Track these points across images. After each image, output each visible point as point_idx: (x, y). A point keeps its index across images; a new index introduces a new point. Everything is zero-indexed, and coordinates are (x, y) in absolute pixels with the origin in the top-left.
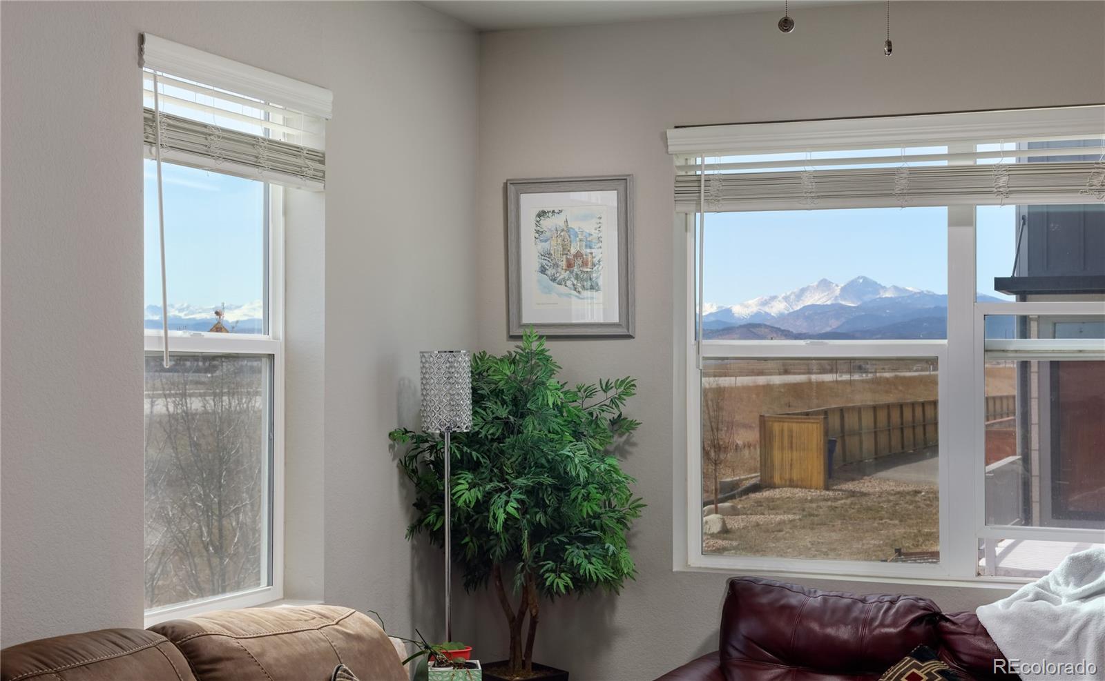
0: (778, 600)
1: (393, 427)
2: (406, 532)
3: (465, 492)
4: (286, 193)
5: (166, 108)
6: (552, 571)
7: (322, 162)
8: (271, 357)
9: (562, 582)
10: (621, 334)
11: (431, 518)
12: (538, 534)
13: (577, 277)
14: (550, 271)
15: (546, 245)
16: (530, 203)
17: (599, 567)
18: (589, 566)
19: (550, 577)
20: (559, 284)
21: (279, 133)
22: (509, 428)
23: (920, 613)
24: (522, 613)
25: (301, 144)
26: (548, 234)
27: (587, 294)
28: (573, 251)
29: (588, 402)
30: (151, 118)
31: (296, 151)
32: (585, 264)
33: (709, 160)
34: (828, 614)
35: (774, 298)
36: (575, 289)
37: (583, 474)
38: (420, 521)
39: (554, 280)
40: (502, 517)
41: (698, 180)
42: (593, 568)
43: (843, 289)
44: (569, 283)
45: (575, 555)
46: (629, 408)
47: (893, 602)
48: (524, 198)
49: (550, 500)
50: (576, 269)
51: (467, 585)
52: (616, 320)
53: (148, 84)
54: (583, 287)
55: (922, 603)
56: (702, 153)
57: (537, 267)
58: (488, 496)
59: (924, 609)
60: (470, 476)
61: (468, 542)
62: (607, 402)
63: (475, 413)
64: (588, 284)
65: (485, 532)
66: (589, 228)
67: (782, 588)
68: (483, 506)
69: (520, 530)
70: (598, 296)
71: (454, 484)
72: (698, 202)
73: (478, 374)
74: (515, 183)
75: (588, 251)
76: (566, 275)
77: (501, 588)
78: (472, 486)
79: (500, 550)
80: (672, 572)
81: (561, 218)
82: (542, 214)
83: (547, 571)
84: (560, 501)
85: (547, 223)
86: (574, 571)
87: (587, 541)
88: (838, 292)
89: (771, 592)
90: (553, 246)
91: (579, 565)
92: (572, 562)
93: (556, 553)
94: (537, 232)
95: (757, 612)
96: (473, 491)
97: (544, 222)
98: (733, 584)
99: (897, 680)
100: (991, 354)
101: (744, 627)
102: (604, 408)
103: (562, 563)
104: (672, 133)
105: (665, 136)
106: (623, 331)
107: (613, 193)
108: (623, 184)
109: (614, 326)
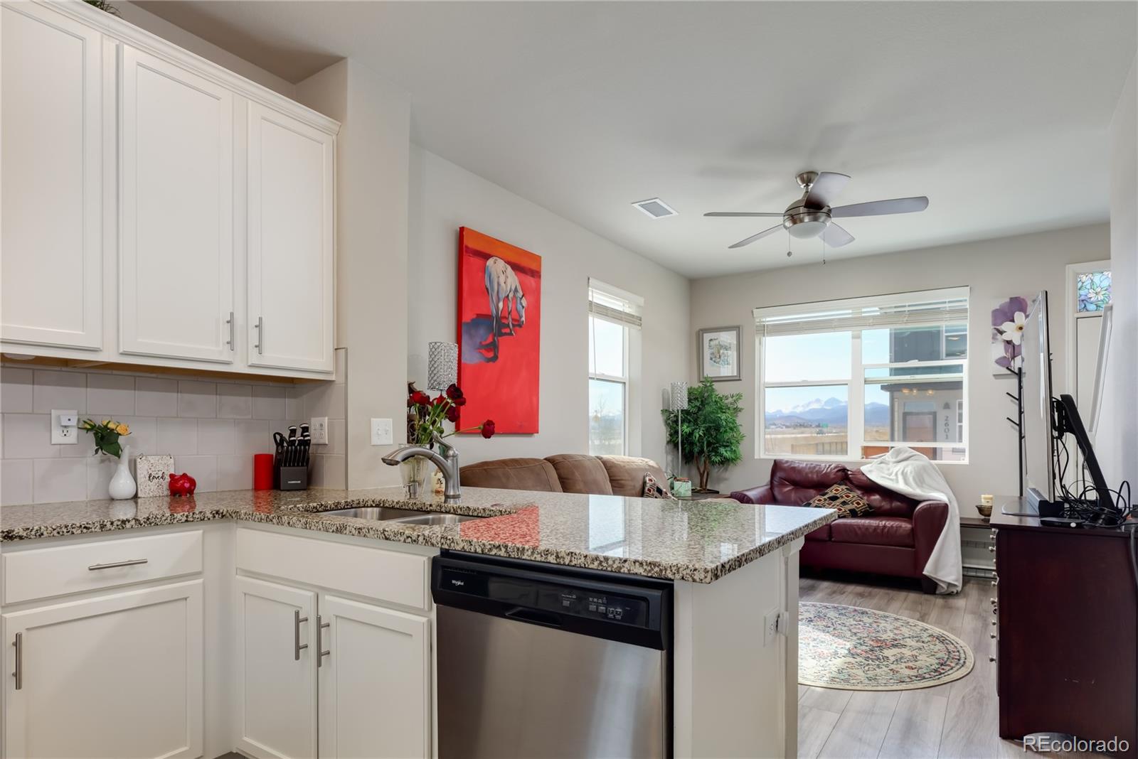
1: (662, 409)
3: (684, 429)
4: (629, 330)
5: (595, 301)
7: (640, 320)
8: (624, 383)
9: (717, 460)
10: (737, 379)
11: (674, 439)
12: (709, 444)
13: (722, 361)
14: (714, 359)
15: (712, 350)
16: (707, 337)
17: (730, 455)
19: (714, 457)
20: (717, 363)
21: (628, 310)
22: (699, 409)
23: (839, 468)
24: (704, 472)
25: (634, 314)
26: (713, 347)
27: (726, 366)
28: (722, 352)
29: (726, 401)
30: (591, 303)
31: (633, 316)
32: (725, 356)
33: (768, 319)
35: (798, 406)
36: (722, 365)
37: (724, 423)
38: (671, 440)
39: (715, 362)
40: (697, 436)
41: (764, 325)
42: (728, 455)
43: (825, 402)
44: (719, 363)
45: (722, 450)
46: (740, 405)
47: (830, 466)
48: (705, 335)
49: (713, 433)
50: (722, 358)
51: (686, 463)
52: (735, 374)
53: (590, 293)
55: (840, 465)
56: (765, 317)
57: (709, 358)
58: (693, 431)
60: (687, 424)
61: (686, 447)
63: (689, 405)
64: (726, 363)
65: (692, 444)
66: (726, 344)
67: (792, 462)
68: (691, 434)
69: (703, 443)
70: (730, 367)
71: (682, 426)
72: (764, 334)
73: (690, 393)
74: (702, 330)
75: (727, 351)
76: (718, 360)
77: (697, 463)
78: (688, 427)
79: (696, 450)
80: (755, 459)
81: (718, 341)
82: (711, 340)
83: (712, 456)
84: (717, 434)
86: (721, 455)
87: (726, 447)
88: (823, 403)
90: (715, 350)
92: (721, 453)
93: (715, 450)
94: (709, 346)
95: (783, 470)
96: (688, 429)
97: (712, 343)
98: (775, 461)
99: (831, 491)
100: (866, 382)
101: (779, 474)
102: (731, 404)
103: (717, 454)
104: (755, 311)
105: (752, 312)
106: (738, 378)
107: (735, 332)
108: (738, 329)
109: (735, 376)
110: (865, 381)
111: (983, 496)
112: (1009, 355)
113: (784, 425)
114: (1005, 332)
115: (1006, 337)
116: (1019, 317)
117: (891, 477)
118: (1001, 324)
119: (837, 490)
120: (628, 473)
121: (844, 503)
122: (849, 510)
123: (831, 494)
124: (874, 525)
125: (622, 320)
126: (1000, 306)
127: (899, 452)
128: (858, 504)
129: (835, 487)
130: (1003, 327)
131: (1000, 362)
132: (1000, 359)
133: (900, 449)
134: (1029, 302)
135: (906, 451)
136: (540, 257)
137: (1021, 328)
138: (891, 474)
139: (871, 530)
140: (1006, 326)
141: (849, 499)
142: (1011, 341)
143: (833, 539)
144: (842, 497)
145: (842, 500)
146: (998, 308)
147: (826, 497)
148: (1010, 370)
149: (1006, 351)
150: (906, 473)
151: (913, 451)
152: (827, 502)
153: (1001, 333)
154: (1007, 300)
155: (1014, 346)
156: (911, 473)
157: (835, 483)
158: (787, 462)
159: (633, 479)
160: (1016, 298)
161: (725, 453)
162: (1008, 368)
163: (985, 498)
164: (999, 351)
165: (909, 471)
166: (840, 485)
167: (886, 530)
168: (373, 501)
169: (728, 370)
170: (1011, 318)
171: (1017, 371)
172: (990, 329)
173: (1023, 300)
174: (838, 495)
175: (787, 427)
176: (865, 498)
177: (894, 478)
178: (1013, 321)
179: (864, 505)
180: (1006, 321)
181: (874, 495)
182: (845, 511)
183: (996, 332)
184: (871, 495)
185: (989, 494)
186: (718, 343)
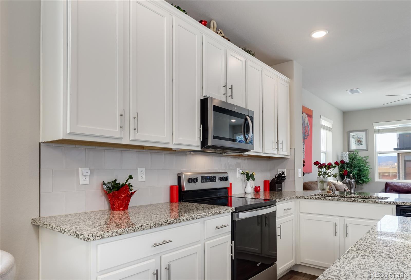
7: (332, 129)
8: (325, 153)
9: (361, 182)
12: (358, 176)
13: (359, 143)
15: (354, 139)
16: (352, 134)
28: (358, 140)
29: (363, 159)
30: (321, 124)
32: (360, 141)
33: (380, 127)
39: (355, 144)
45: (363, 178)
46: (367, 161)
48: (351, 133)
53: (321, 121)
62: (365, 159)
63: (349, 160)
66: (361, 137)
74: (349, 131)
76: (357, 143)
80: (375, 182)
81: (357, 135)
86: (363, 180)
87: (365, 177)
95: (390, 185)
97: (354, 136)
98: (386, 182)
103: (361, 179)
104: (374, 124)
105: (373, 124)
106: (367, 150)
107: (365, 132)
108: (366, 131)
109: (365, 149)
120: (339, 187)
125: (327, 130)
136: (312, 111)
159: (342, 189)
161: (365, 179)
168: (320, 194)
169: (363, 147)
186: (357, 136)
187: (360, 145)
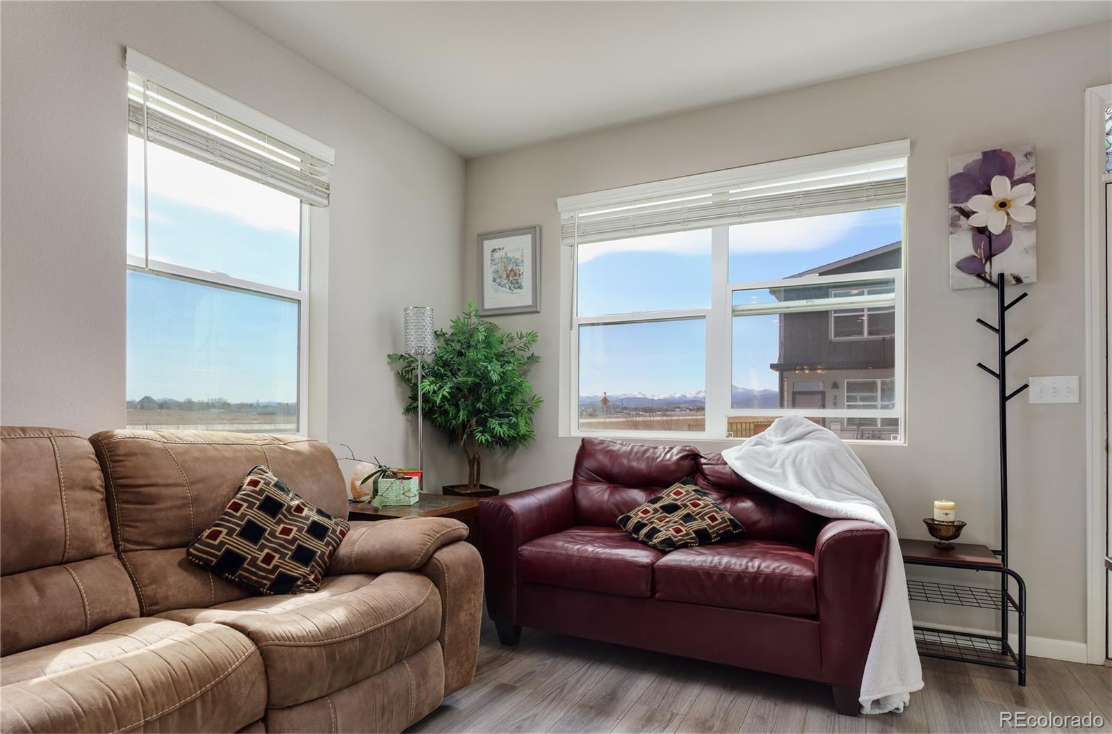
0: (605, 448)
2: (402, 411)
3: (426, 385)
4: (311, 209)
6: (480, 432)
7: (326, 189)
8: (299, 301)
9: (484, 437)
10: (532, 311)
12: (476, 413)
13: (511, 283)
14: (498, 281)
15: (496, 267)
16: (489, 245)
17: (506, 430)
18: (500, 429)
19: (479, 435)
20: (503, 287)
23: (687, 453)
24: (474, 459)
26: (497, 261)
28: (509, 269)
29: (510, 345)
32: (515, 275)
34: (633, 454)
36: (510, 289)
39: (499, 285)
41: (574, 225)
44: (507, 286)
45: (493, 423)
47: (671, 449)
48: (486, 243)
49: (485, 394)
50: (511, 278)
52: (530, 304)
54: (515, 288)
55: (688, 448)
56: (574, 210)
57: (492, 278)
59: (688, 451)
60: (431, 378)
61: (436, 418)
62: (522, 345)
64: (516, 286)
66: (517, 255)
70: (522, 292)
71: (423, 381)
74: (482, 235)
75: (517, 268)
76: (506, 281)
77: (464, 444)
78: (431, 383)
80: (558, 437)
81: (504, 252)
82: (494, 251)
83: (477, 432)
84: (491, 395)
85: (497, 255)
86: (491, 432)
87: (501, 416)
89: (603, 443)
90: (500, 267)
91: (494, 429)
92: (490, 427)
93: (483, 423)
94: (492, 260)
96: (432, 386)
98: (583, 440)
99: (668, 495)
100: (736, 313)
101: (589, 464)
102: (521, 349)
104: (559, 200)
105: (556, 202)
106: (534, 309)
107: (530, 235)
108: (535, 231)
109: (529, 306)
110: (733, 311)
111: (937, 503)
112: (981, 253)
113: (688, 408)
114: (974, 213)
115: (975, 221)
116: (1000, 185)
117: (773, 470)
118: (967, 200)
119: (678, 493)
121: (688, 518)
122: (695, 532)
123: (666, 501)
124: (738, 568)
126: (965, 167)
127: (787, 425)
128: (713, 519)
129: (676, 487)
130: (971, 204)
131: (966, 266)
132: (965, 259)
133: (789, 420)
134: (1019, 158)
135: (800, 424)
137: (1003, 205)
138: (772, 466)
139: (730, 580)
140: (978, 203)
141: (697, 510)
142: (986, 228)
143: (657, 595)
144: (686, 506)
145: (685, 512)
146: (961, 171)
147: (657, 505)
148: (984, 279)
149: (976, 246)
150: (801, 463)
151: (814, 424)
152: (658, 515)
153: (967, 214)
154: (979, 156)
155: (990, 236)
156: (809, 462)
157: (677, 480)
158: (602, 442)
160: (994, 151)
162: (979, 276)
163: (942, 508)
164: (964, 246)
165: (805, 459)
166: (685, 483)
167: (761, 580)
169: (523, 298)
170: (986, 188)
171: (995, 279)
172: (947, 210)
173: (1008, 154)
174: (679, 503)
175: (691, 410)
176: (728, 505)
177: (779, 471)
178: (989, 192)
179: (724, 521)
180: (976, 194)
181: (743, 501)
182: (688, 534)
183: (957, 213)
184: (736, 502)
185: (948, 500)
186: (504, 255)
187: (515, 291)
